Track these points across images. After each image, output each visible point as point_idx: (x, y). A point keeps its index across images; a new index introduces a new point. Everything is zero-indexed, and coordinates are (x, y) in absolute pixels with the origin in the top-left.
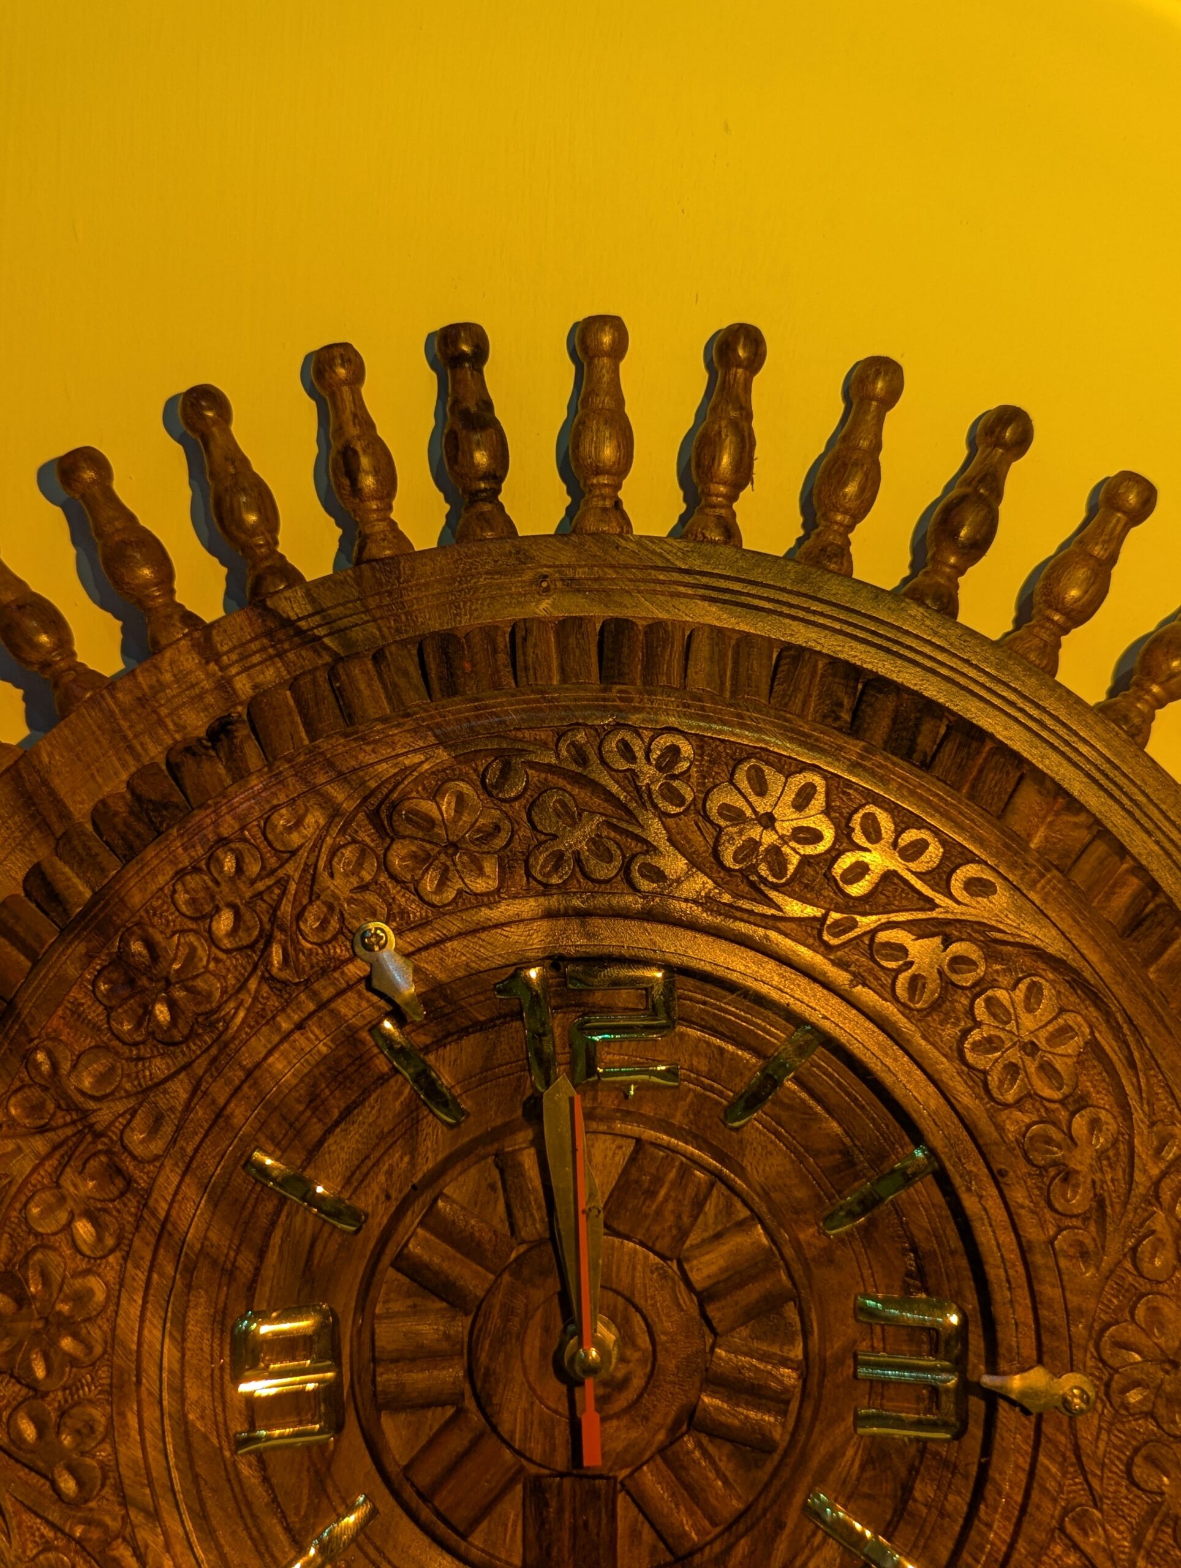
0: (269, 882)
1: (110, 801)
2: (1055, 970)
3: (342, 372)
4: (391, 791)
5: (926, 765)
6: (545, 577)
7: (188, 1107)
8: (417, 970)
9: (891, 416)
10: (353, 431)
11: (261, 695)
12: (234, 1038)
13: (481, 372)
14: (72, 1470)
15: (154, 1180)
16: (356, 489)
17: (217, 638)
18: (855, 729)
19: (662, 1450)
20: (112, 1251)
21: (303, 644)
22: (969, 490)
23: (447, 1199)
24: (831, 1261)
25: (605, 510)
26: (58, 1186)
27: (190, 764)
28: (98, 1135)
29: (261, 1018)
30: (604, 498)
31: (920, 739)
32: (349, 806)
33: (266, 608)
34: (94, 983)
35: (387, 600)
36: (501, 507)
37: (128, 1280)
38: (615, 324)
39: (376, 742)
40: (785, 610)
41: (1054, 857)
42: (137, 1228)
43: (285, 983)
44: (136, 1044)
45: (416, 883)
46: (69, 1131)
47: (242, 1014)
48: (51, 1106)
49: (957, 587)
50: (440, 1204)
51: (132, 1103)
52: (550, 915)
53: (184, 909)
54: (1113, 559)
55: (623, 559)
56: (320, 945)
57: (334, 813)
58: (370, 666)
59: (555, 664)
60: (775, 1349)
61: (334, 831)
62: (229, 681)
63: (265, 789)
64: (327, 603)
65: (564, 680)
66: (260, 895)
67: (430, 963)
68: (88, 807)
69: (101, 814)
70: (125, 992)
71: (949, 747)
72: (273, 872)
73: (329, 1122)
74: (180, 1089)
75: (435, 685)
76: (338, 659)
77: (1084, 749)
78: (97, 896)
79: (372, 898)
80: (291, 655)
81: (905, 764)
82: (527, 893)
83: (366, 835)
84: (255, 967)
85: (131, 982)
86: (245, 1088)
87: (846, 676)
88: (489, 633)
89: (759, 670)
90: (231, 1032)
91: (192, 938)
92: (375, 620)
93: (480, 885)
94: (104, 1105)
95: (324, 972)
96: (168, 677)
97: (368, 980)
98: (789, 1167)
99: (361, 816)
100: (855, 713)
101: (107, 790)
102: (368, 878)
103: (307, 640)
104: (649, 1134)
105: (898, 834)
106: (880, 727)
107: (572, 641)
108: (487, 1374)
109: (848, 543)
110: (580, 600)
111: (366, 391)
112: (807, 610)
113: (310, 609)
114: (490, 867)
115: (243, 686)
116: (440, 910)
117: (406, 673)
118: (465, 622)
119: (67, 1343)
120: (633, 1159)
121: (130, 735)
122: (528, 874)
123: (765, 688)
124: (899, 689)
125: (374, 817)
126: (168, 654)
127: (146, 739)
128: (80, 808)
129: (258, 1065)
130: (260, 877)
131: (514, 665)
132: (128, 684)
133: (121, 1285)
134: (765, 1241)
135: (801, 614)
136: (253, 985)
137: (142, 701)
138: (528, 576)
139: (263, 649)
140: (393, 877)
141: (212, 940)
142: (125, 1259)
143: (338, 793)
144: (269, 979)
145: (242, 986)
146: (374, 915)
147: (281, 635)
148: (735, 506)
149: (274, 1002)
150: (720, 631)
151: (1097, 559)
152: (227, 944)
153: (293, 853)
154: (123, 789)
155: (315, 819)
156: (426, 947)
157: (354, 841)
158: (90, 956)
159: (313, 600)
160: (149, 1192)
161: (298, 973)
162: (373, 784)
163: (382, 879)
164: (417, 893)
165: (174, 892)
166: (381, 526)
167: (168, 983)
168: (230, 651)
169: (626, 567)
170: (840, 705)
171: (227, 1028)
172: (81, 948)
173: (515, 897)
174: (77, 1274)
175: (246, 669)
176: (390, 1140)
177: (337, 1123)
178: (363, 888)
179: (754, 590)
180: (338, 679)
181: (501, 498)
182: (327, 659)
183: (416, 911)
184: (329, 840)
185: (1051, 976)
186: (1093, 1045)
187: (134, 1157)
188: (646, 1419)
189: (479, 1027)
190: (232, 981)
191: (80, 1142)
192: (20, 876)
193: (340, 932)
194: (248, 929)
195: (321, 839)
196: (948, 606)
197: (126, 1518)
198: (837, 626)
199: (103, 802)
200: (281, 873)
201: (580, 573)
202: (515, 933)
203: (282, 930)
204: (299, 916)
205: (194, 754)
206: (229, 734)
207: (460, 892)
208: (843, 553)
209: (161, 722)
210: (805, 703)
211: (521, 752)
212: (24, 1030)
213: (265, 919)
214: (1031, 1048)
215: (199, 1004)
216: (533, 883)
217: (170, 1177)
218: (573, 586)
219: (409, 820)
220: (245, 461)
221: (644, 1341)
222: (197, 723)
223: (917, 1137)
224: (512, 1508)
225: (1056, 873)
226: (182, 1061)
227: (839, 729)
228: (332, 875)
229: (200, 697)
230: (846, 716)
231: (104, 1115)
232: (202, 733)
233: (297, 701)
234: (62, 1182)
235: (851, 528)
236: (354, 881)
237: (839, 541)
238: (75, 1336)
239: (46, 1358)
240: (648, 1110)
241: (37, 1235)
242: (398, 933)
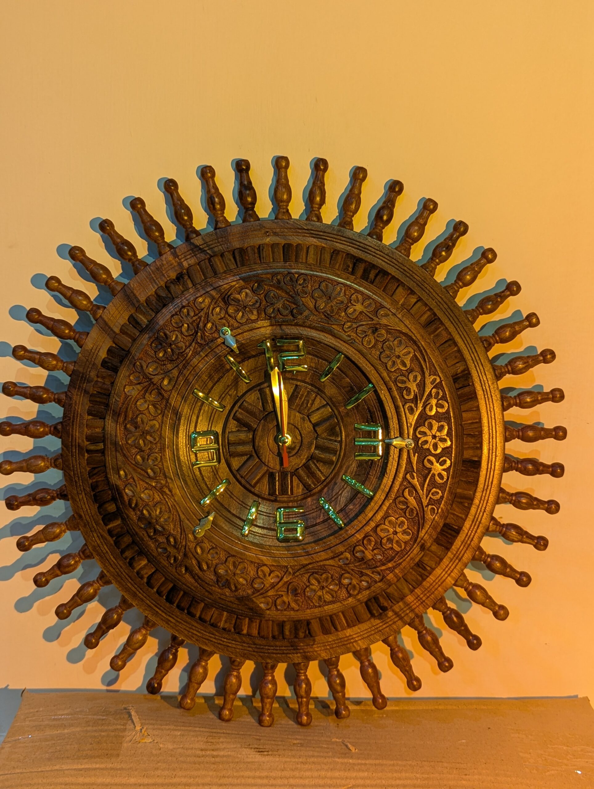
0: (196, 317)
1: (150, 297)
2: (405, 336)
3: (209, 175)
4: (228, 292)
5: (372, 282)
6: (267, 232)
7: (178, 377)
8: (236, 340)
9: (364, 184)
10: (213, 191)
11: (190, 266)
12: (189, 359)
13: (248, 173)
14: (152, 469)
15: (170, 396)
16: (214, 208)
17: (177, 250)
18: (353, 273)
19: (304, 465)
20: (159, 414)
21: (201, 253)
22: (385, 205)
23: (247, 402)
24: (348, 416)
25: (284, 212)
26: (144, 398)
27: (172, 286)
28: (155, 384)
29: (196, 353)
30: (284, 209)
31: (370, 275)
32: (217, 296)
33: (191, 243)
34: (151, 345)
35: (224, 239)
36: (255, 212)
37: (164, 422)
38: (286, 159)
39: (223, 279)
40: (335, 240)
41: (405, 306)
42: (166, 409)
43: (201, 344)
44: (163, 361)
45: (235, 317)
46: (147, 384)
47: (191, 352)
48: (141, 377)
49: (382, 232)
50: (245, 403)
51: (163, 376)
52: (271, 325)
53: (174, 325)
54: (425, 224)
55: (289, 226)
56: (211, 334)
57: (213, 298)
58: (220, 258)
59: (271, 256)
60: (333, 438)
61: (213, 303)
62: (182, 263)
63: (194, 292)
64: (208, 240)
65: (274, 261)
66: (194, 321)
67: (240, 338)
68: (144, 299)
69: (147, 301)
70: (160, 347)
71: (379, 277)
72: (197, 315)
73: (214, 382)
74: (175, 372)
75: (239, 263)
76: (211, 256)
77: (416, 277)
78: (150, 322)
79: (224, 321)
80: (198, 255)
81: (366, 282)
82: (265, 319)
83: (222, 304)
84: (194, 340)
85: (161, 344)
86: (192, 372)
87: (351, 259)
88: (253, 247)
89: (327, 257)
90: (188, 357)
91: (177, 332)
92: (221, 245)
93: (253, 317)
94: (155, 377)
95: (212, 341)
96: (165, 262)
97: (224, 343)
98: (337, 392)
99: (220, 299)
100: (353, 269)
101: (149, 294)
102: (223, 316)
103: (203, 251)
104: (299, 383)
105: (364, 301)
106: (360, 272)
107: (276, 250)
108: (258, 447)
109: (352, 221)
110: (278, 238)
111: (216, 179)
112: (341, 240)
113: (203, 242)
114: (255, 312)
115: (185, 264)
116: (242, 324)
117: (230, 260)
118: (246, 245)
119: (148, 437)
120: (295, 390)
121: (155, 279)
122: (265, 314)
123: (328, 262)
124: (366, 262)
125: (223, 299)
126: (164, 256)
127: (159, 279)
128: (142, 298)
129: (196, 366)
130: (194, 316)
131: (260, 257)
132: (154, 264)
133: (162, 423)
134: (330, 410)
135: (339, 241)
136: (194, 344)
137: (158, 269)
138: (263, 232)
139: (191, 254)
140: (229, 315)
141: (182, 333)
142: (163, 416)
143: (213, 293)
144: (197, 343)
145: (190, 345)
146: (225, 326)
147: (195, 250)
148: (321, 210)
149: (199, 349)
150: (317, 246)
151: (421, 224)
152: (186, 334)
153: (202, 310)
154: (154, 293)
155: (207, 301)
156: (239, 334)
157: (218, 306)
158: (150, 338)
159: (203, 240)
160: (168, 399)
161: (205, 341)
162: (223, 291)
163: (227, 316)
164: (236, 320)
165: (171, 320)
166: (221, 218)
167: (171, 345)
168: (182, 254)
169: (290, 228)
170: (349, 266)
171: (187, 356)
172: (147, 336)
173: (262, 320)
174: (150, 420)
175: (186, 260)
176: (231, 387)
177: (216, 382)
178: (221, 319)
179: (325, 234)
180: (211, 262)
181: (255, 209)
182: (208, 256)
183: (236, 325)
184: (212, 306)
185: (404, 338)
186: (415, 355)
187: (164, 390)
188: (300, 456)
189: (254, 356)
190: (187, 344)
191: (150, 386)
192: (127, 319)
193: (216, 330)
194: (191, 330)
195: (210, 306)
196: (380, 238)
197: (167, 482)
198: (348, 244)
199: (148, 297)
200: (199, 315)
201: (278, 230)
202: (263, 330)
203: (200, 330)
204: (205, 325)
205: (173, 284)
206: (183, 278)
207: (247, 320)
208: (350, 223)
209: (163, 275)
210: (339, 266)
211: (263, 281)
212: (133, 358)
213: (196, 327)
214: (399, 357)
215: (179, 350)
216: (267, 317)
217: (174, 394)
218: (275, 234)
219: (232, 300)
220: (183, 200)
221: (299, 438)
222: (173, 275)
223: (370, 382)
224: (266, 480)
225: (405, 310)
226: (175, 365)
227: (348, 273)
228: (213, 315)
229: (173, 267)
230: (350, 270)
231: (156, 379)
232: (174, 278)
233: (201, 268)
234: (146, 397)
235: (353, 216)
236: (219, 317)
237: (349, 220)
238: (151, 436)
239: (144, 441)
240: (299, 378)
241: (140, 411)
242: (231, 330)
